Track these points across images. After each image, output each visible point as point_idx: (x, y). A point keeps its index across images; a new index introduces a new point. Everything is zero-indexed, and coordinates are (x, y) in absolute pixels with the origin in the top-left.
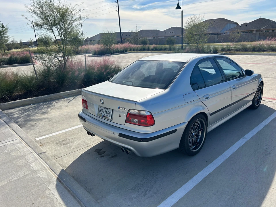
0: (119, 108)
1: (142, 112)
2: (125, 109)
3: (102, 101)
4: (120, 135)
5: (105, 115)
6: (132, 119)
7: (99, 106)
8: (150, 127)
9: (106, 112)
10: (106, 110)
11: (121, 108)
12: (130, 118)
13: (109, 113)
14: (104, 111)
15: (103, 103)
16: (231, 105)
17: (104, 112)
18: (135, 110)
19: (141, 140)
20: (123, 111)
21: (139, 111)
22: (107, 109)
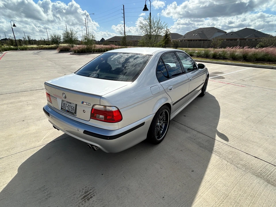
0: (83, 103)
1: (108, 108)
2: (89, 105)
3: (64, 95)
4: (85, 132)
5: (69, 110)
6: (97, 115)
7: (62, 100)
8: (117, 123)
9: (70, 107)
10: (70, 105)
11: (84, 103)
12: (95, 114)
13: (72, 107)
14: (67, 105)
15: (65, 97)
16: (188, 94)
17: (67, 107)
18: (100, 105)
19: (108, 138)
20: (87, 106)
21: (105, 106)
22: (70, 103)
